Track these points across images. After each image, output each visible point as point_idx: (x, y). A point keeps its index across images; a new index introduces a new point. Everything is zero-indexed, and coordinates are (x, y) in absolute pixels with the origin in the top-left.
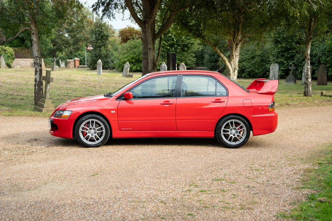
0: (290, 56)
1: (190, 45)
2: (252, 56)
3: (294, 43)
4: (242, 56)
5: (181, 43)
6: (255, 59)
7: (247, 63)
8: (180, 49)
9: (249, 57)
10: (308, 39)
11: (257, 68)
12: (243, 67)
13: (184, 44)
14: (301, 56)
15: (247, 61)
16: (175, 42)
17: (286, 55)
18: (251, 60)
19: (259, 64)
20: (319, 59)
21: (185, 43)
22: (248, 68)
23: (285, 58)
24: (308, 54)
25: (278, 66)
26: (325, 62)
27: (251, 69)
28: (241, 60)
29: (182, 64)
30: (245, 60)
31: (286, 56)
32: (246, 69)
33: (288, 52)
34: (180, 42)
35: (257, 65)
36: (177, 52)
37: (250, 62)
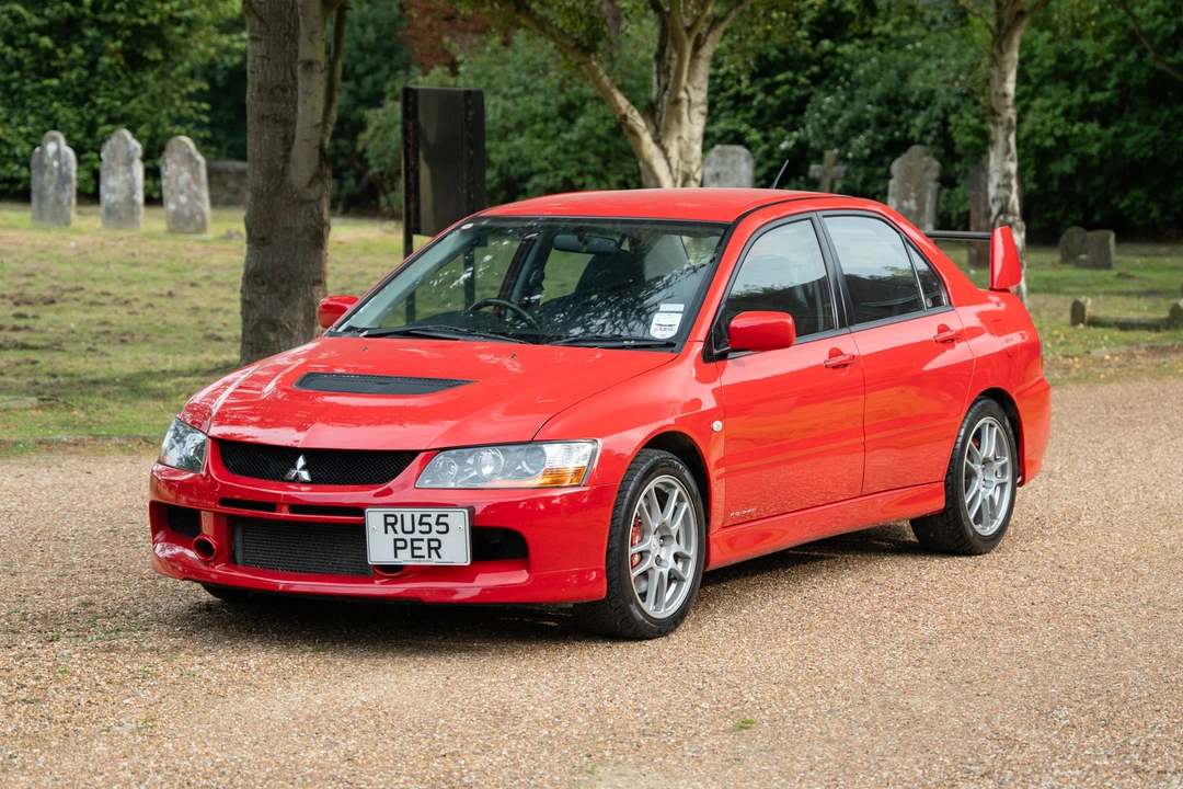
0: (777, 102)
1: (179, 30)
2: (562, 98)
3: (805, 34)
4: (505, 97)
5: (121, 18)
6: (581, 121)
7: (536, 142)
8: (117, 50)
9: (546, 104)
10: (1007, 15)
11: (589, 172)
12: (511, 161)
13: (143, 22)
14: (844, 106)
15: (538, 127)
16: (88, 11)
17: (761, 96)
18: (560, 122)
19: (603, 148)
20: (945, 123)
21: (145, 17)
22: (542, 171)
23: (753, 113)
24: (1005, 95)
25: (747, 160)
26: (978, 141)
27: (562, 173)
28: (500, 123)
29: (180, 142)
30: (520, 127)
31: (760, 102)
32: (531, 174)
33: (767, 80)
34: (121, 11)
35: (596, 154)
36: (100, 68)
37: (551, 132)
